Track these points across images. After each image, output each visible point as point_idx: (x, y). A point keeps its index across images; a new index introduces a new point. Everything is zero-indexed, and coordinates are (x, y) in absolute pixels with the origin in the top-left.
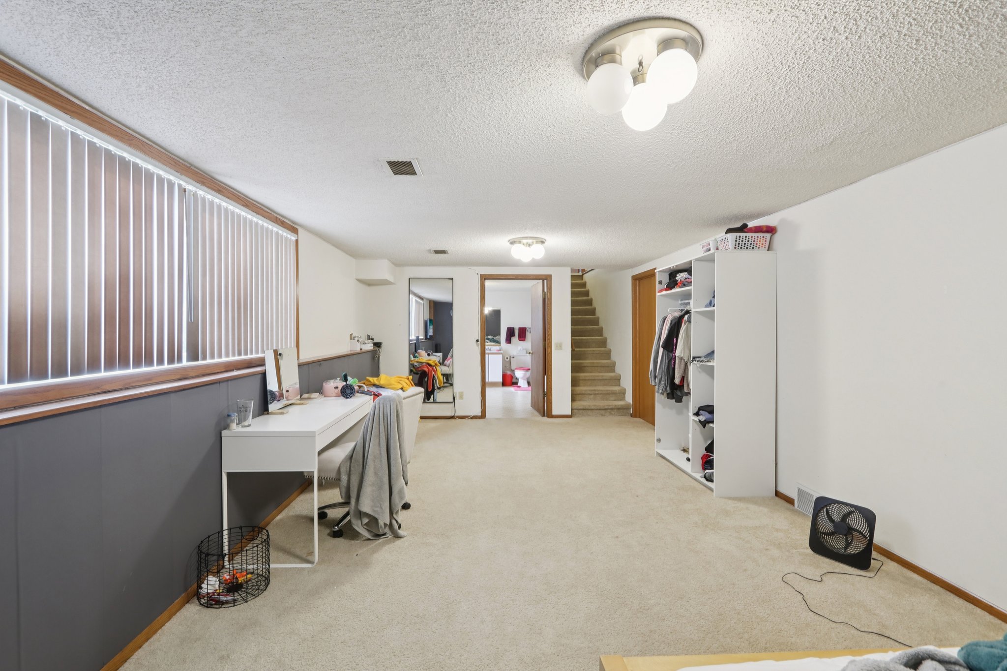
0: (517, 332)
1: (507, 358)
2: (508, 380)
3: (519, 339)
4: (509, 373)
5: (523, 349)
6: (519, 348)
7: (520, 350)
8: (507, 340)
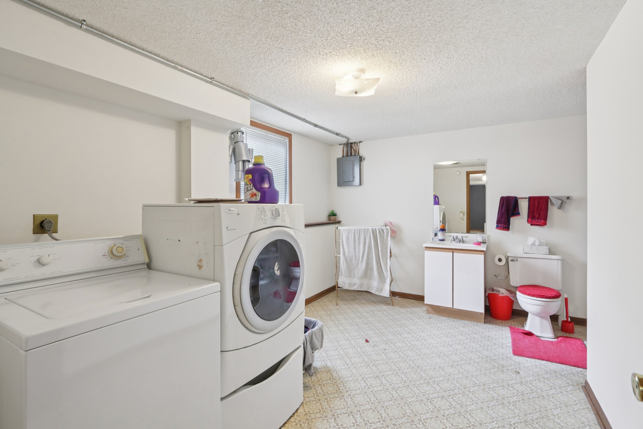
0: (524, 207)
1: (500, 260)
2: (502, 308)
3: (528, 221)
4: (503, 292)
5: (541, 244)
6: (531, 240)
7: (533, 244)
8: (498, 222)
